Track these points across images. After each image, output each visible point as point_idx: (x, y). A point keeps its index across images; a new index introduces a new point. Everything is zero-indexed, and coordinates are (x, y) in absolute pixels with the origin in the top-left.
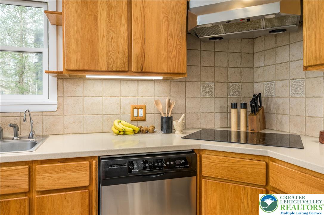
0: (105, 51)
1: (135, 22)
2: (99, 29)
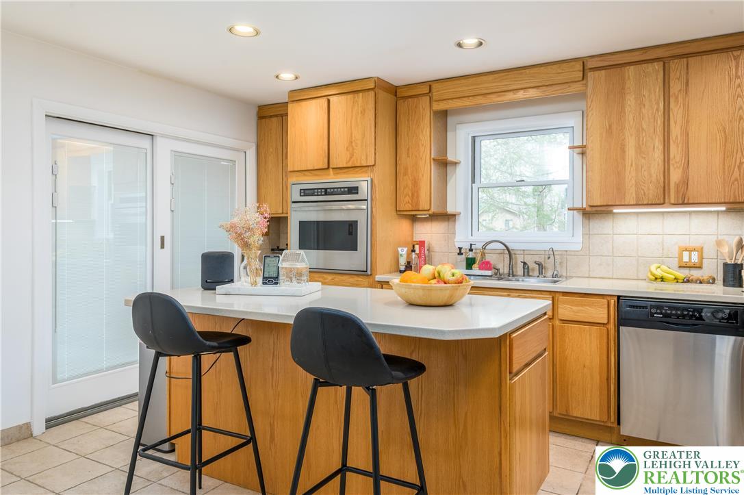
0: (633, 182)
1: (674, 143)
2: (627, 157)
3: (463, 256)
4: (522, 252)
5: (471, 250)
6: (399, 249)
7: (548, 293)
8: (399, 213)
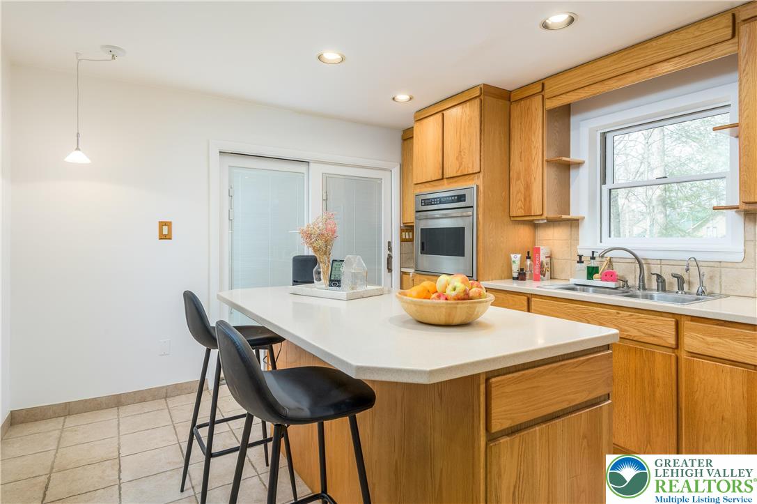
3: (584, 265)
4: (659, 262)
5: (593, 258)
6: (512, 256)
7: (671, 316)
8: (512, 219)
